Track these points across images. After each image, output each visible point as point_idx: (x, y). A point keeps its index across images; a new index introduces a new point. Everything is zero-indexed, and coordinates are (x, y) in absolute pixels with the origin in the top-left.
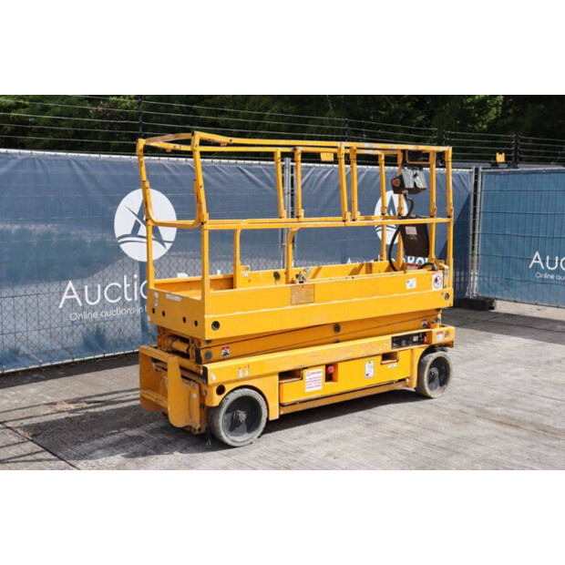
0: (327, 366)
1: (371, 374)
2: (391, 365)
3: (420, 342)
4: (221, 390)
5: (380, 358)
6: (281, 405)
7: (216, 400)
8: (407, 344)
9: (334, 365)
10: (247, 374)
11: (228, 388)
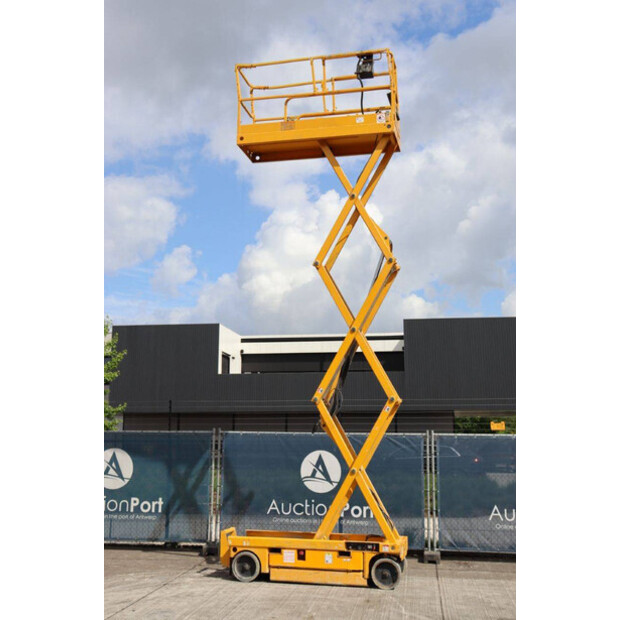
0: (299, 551)
1: (330, 561)
2: (345, 559)
3: (372, 550)
4: (235, 549)
5: (336, 554)
6: (270, 567)
7: (233, 554)
8: (362, 549)
9: (304, 551)
10: (248, 544)
11: (239, 550)
